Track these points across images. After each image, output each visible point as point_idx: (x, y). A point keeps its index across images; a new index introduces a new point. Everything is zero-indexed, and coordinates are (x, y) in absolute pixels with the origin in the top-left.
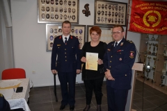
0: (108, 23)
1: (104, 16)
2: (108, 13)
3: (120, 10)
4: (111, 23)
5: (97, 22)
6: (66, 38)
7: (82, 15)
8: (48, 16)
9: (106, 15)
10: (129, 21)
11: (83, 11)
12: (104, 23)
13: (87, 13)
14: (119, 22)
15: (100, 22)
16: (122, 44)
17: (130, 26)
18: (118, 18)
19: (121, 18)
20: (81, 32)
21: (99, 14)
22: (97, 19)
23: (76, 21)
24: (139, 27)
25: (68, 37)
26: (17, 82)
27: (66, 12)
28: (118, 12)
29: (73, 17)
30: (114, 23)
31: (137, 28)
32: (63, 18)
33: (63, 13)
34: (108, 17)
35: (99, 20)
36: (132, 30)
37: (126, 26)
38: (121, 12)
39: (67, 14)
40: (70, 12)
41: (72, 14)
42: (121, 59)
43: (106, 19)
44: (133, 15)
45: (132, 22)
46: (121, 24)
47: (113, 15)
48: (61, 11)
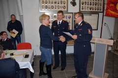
0: (89, 10)
1: (87, 6)
2: (89, 3)
3: (98, 0)
4: (92, 10)
5: (81, 10)
7: (70, 6)
8: (46, 7)
9: (88, 4)
10: (105, 9)
11: (71, 2)
12: (87, 10)
13: (74, 4)
15: (84, 10)
17: (106, 12)
18: (97, 6)
19: (99, 6)
20: (69, 18)
21: (83, 4)
22: (81, 8)
23: (66, 10)
24: (113, 13)
27: (58, 3)
28: (97, 2)
29: (64, 7)
30: (94, 10)
32: (57, 8)
33: (57, 5)
34: (89, 6)
35: (83, 9)
36: (107, 15)
37: (103, 12)
39: (60, 5)
40: (61, 3)
41: (63, 5)
42: (80, 35)
43: (88, 7)
44: (108, 4)
45: (107, 9)
46: (99, 11)
47: (93, 5)
48: (55, 3)
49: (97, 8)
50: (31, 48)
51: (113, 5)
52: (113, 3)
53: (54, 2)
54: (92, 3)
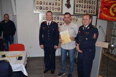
0: (83, 13)
1: (81, 8)
2: (84, 6)
3: (92, 3)
4: (86, 13)
5: (76, 12)
6: (49, 23)
7: (65, 8)
8: (41, 8)
9: (82, 7)
10: (99, 12)
12: (81, 13)
13: (68, 6)
14: (92, 12)
15: (78, 13)
16: (89, 28)
17: (100, 15)
18: (91, 9)
19: (93, 10)
21: (77, 7)
22: (76, 10)
23: (60, 11)
24: (106, 16)
25: (50, 22)
26: (18, 53)
27: (53, 5)
28: (91, 5)
29: (59, 9)
31: (105, 17)
33: (52, 6)
35: (77, 11)
36: (101, 18)
37: (97, 15)
38: (93, 5)
39: (54, 6)
40: (56, 5)
42: (87, 39)
43: (82, 10)
44: (102, 8)
45: (101, 12)
46: (93, 14)
47: (87, 8)
48: (50, 4)
49: (91, 11)
50: (24, 50)
51: (106, 9)
52: (106, 7)
53: (48, 4)
54: (86, 6)
